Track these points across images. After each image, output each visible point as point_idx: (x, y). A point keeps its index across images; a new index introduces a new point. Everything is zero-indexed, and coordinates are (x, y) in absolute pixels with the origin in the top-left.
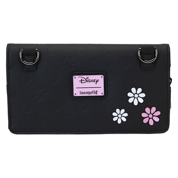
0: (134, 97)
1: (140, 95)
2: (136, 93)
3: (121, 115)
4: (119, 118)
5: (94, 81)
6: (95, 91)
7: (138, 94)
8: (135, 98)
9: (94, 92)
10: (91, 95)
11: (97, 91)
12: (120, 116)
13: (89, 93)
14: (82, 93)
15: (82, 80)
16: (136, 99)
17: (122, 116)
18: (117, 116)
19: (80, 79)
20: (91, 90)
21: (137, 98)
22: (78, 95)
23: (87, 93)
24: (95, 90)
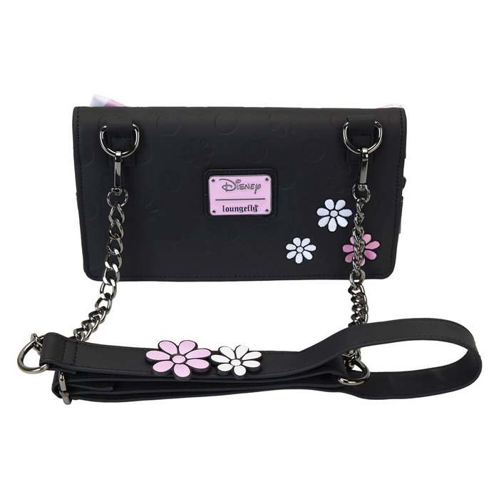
0: (329, 215)
1: (341, 213)
2: (334, 209)
3: (304, 248)
4: (298, 253)
5: (251, 187)
6: (253, 206)
7: (338, 211)
8: (331, 217)
9: (250, 209)
10: (244, 213)
11: (256, 206)
12: (300, 250)
13: (241, 209)
14: (228, 209)
15: (226, 185)
16: (333, 220)
17: (304, 250)
18: (296, 250)
19: (224, 182)
20: (244, 204)
21: (335, 218)
22: (220, 212)
23: (237, 209)
24: (253, 203)
